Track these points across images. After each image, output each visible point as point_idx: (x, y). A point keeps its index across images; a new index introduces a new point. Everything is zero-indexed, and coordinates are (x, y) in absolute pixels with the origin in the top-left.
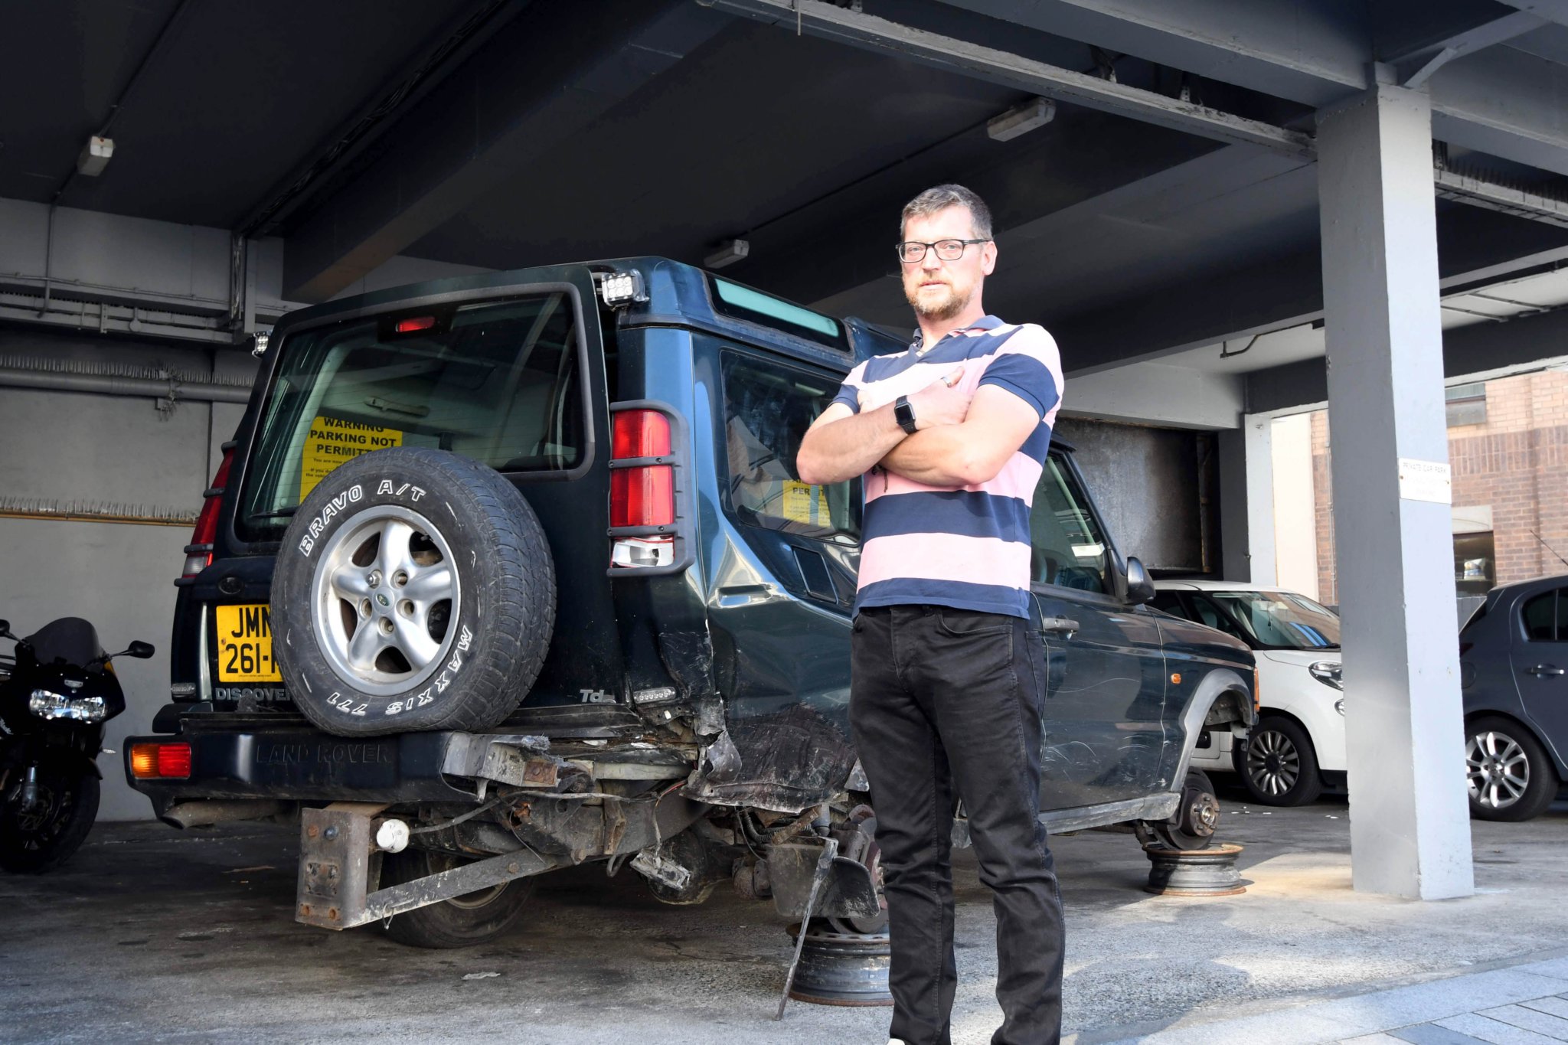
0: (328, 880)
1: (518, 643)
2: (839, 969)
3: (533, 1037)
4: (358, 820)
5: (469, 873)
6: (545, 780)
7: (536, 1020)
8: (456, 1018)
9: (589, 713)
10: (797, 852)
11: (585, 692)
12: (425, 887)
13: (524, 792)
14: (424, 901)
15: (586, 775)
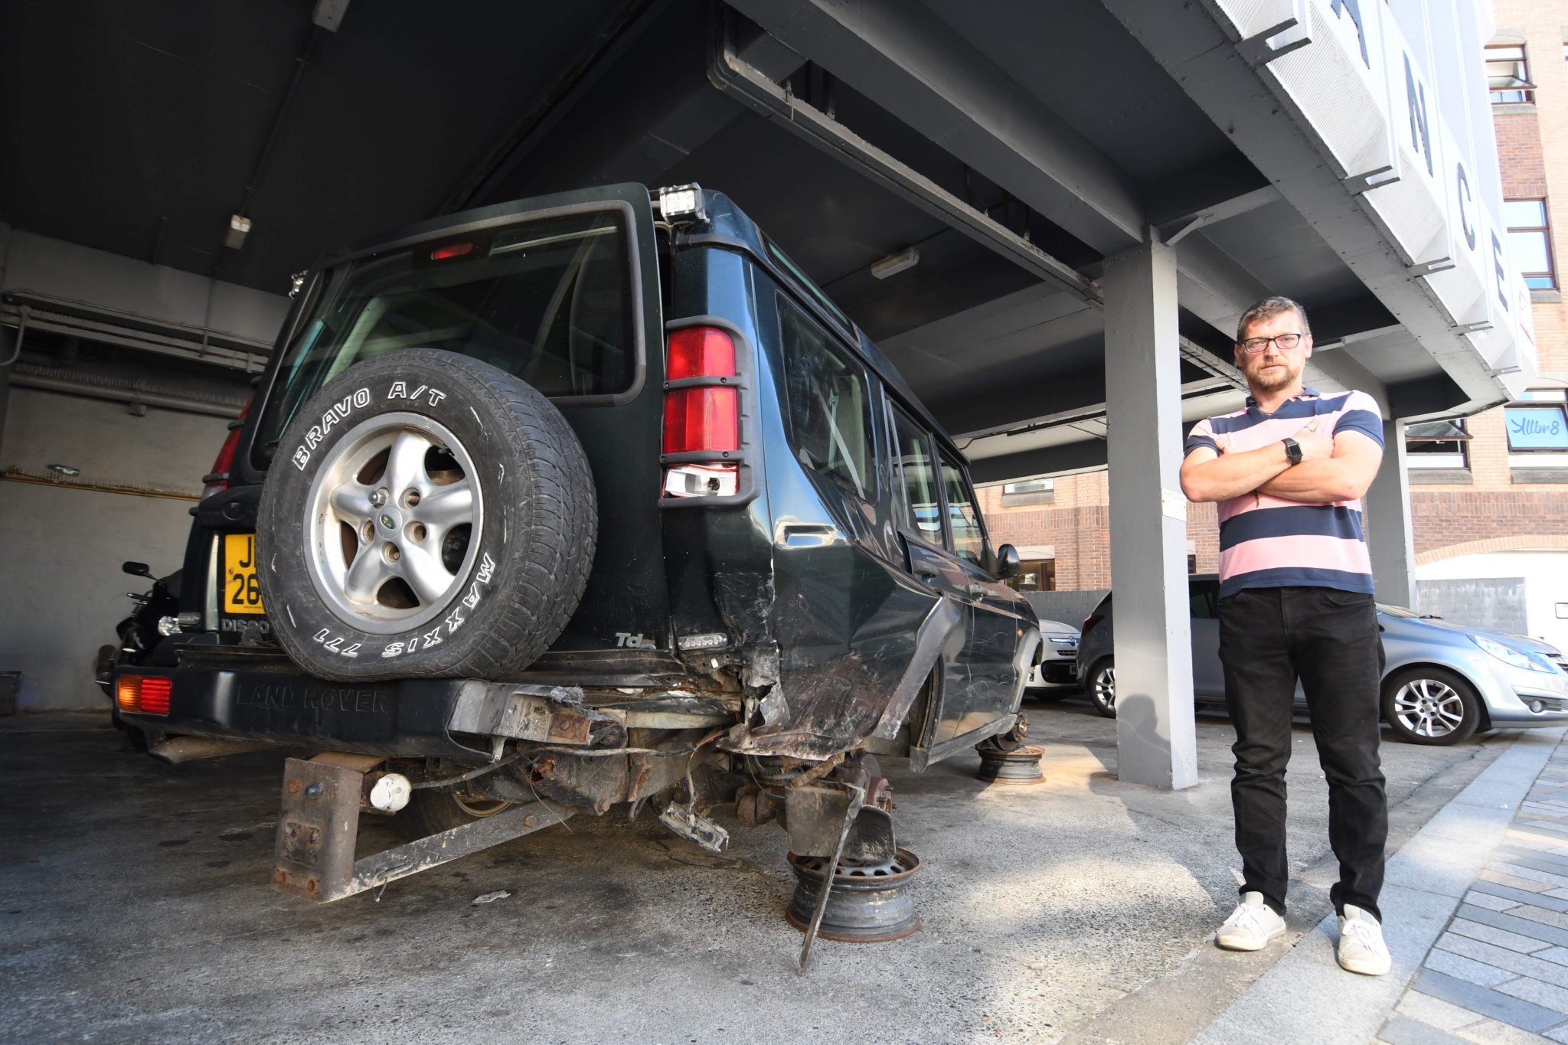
0: (309, 844)
1: (552, 577)
3: (546, 1026)
4: (347, 777)
5: (479, 830)
6: (575, 736)
7: (548, 983)
8: (460, 982)
9: (626, 659)
10: (817, 796)
11: (621, 636)
12: (427, 848)
13: (549, 748)
14: (425, 864)
15: (619, 727)
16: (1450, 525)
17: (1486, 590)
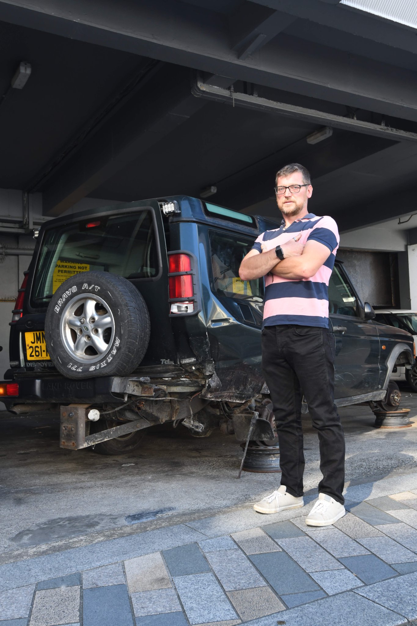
0: (71, 432)
1: (137, 343)
2: (260, 459)
3: (149, 487)
4: (81, 411)
5: (122, 428)
6: (149, 393)
7: (149, 481)
8: (120, 481)
9: (164, 368)
10: (243, 417)
11: (163, 360)
12: (106, 433)
13: (141, 398)
14: (106, 439)
15: (164, 391)
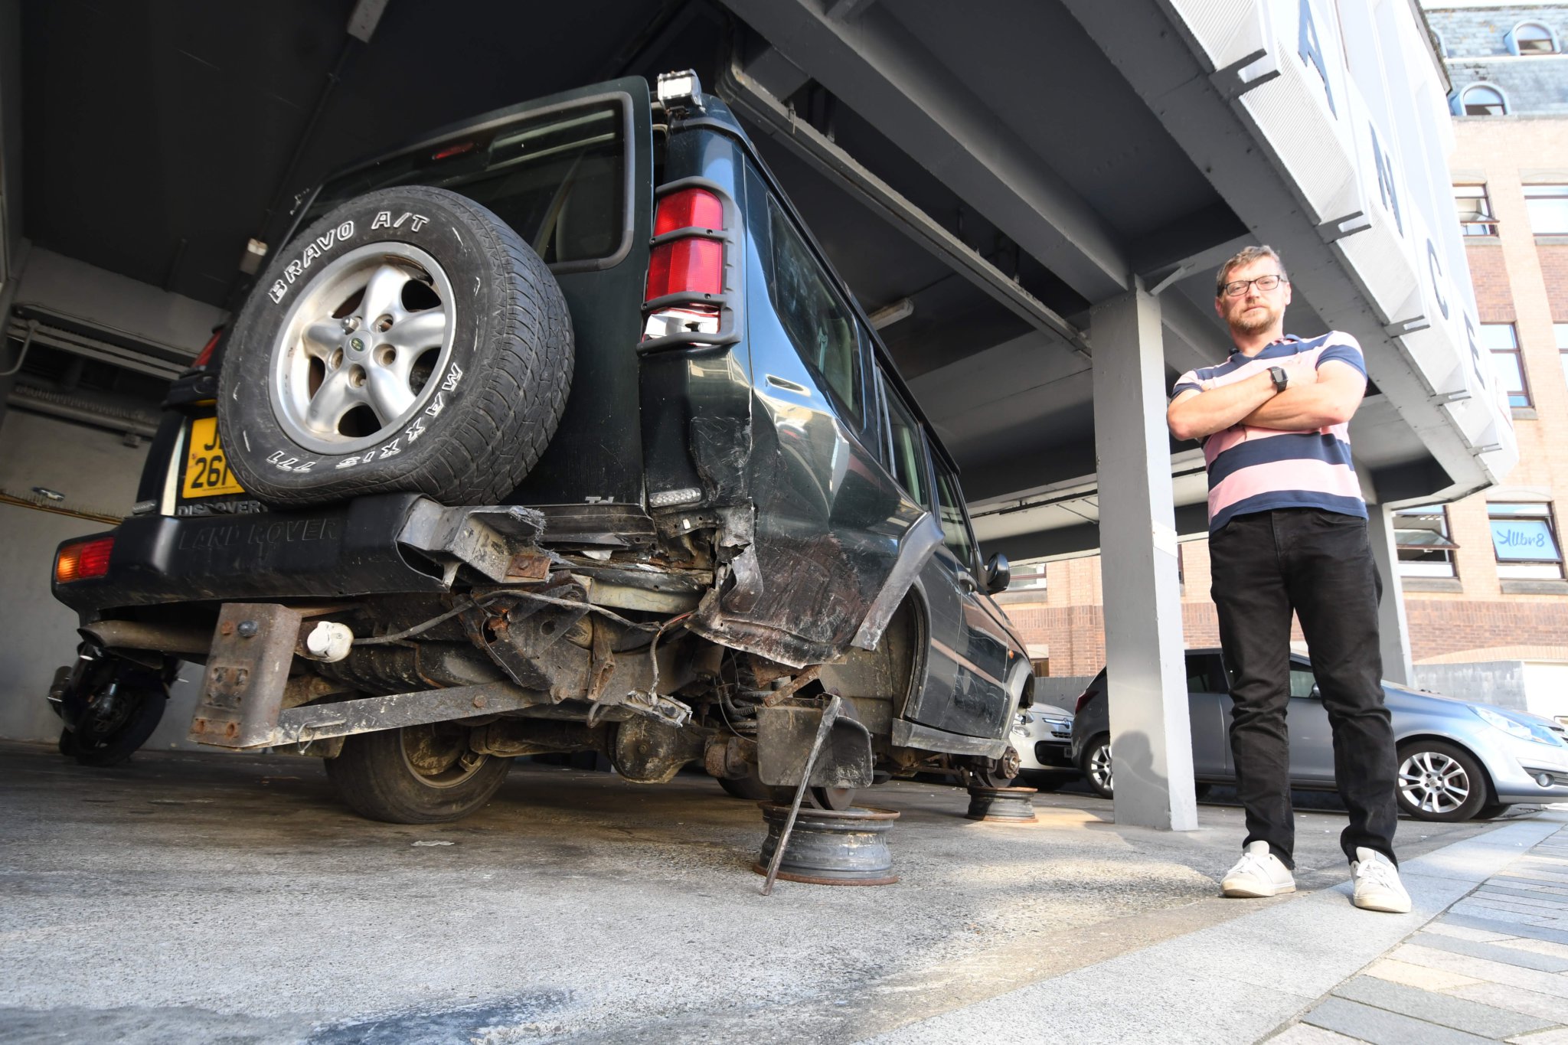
0: (234, 687)
1: (521, 395)
2: (818, 844)
3: (475, 904)
4: (285, 620)
5: (423, 701)
6: (533, 576)
7: (483, 886)
8: (385, 880)
9: (594, 516)
10: (791, 714)
11: (592, 498)
12: (363, 710)
13: (503, 588)
14: (360, 726)
15: (582, 590)
16: (1443, 633)
17: (1484, 674)
